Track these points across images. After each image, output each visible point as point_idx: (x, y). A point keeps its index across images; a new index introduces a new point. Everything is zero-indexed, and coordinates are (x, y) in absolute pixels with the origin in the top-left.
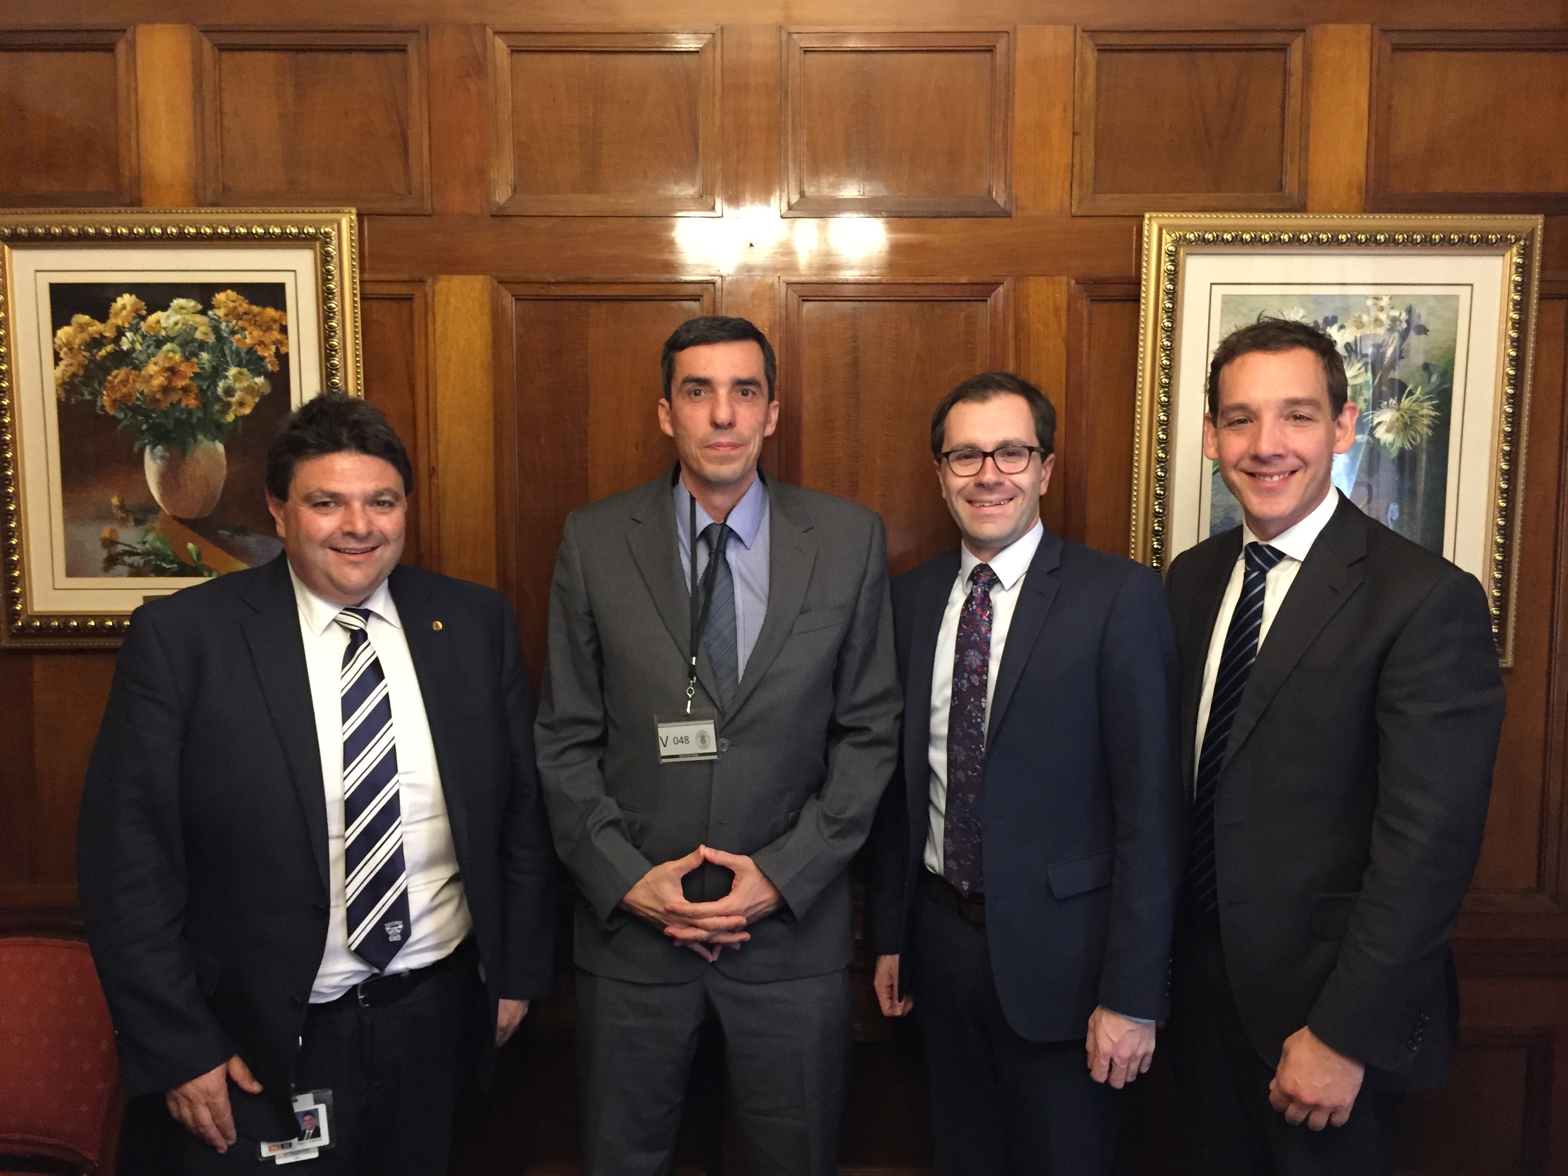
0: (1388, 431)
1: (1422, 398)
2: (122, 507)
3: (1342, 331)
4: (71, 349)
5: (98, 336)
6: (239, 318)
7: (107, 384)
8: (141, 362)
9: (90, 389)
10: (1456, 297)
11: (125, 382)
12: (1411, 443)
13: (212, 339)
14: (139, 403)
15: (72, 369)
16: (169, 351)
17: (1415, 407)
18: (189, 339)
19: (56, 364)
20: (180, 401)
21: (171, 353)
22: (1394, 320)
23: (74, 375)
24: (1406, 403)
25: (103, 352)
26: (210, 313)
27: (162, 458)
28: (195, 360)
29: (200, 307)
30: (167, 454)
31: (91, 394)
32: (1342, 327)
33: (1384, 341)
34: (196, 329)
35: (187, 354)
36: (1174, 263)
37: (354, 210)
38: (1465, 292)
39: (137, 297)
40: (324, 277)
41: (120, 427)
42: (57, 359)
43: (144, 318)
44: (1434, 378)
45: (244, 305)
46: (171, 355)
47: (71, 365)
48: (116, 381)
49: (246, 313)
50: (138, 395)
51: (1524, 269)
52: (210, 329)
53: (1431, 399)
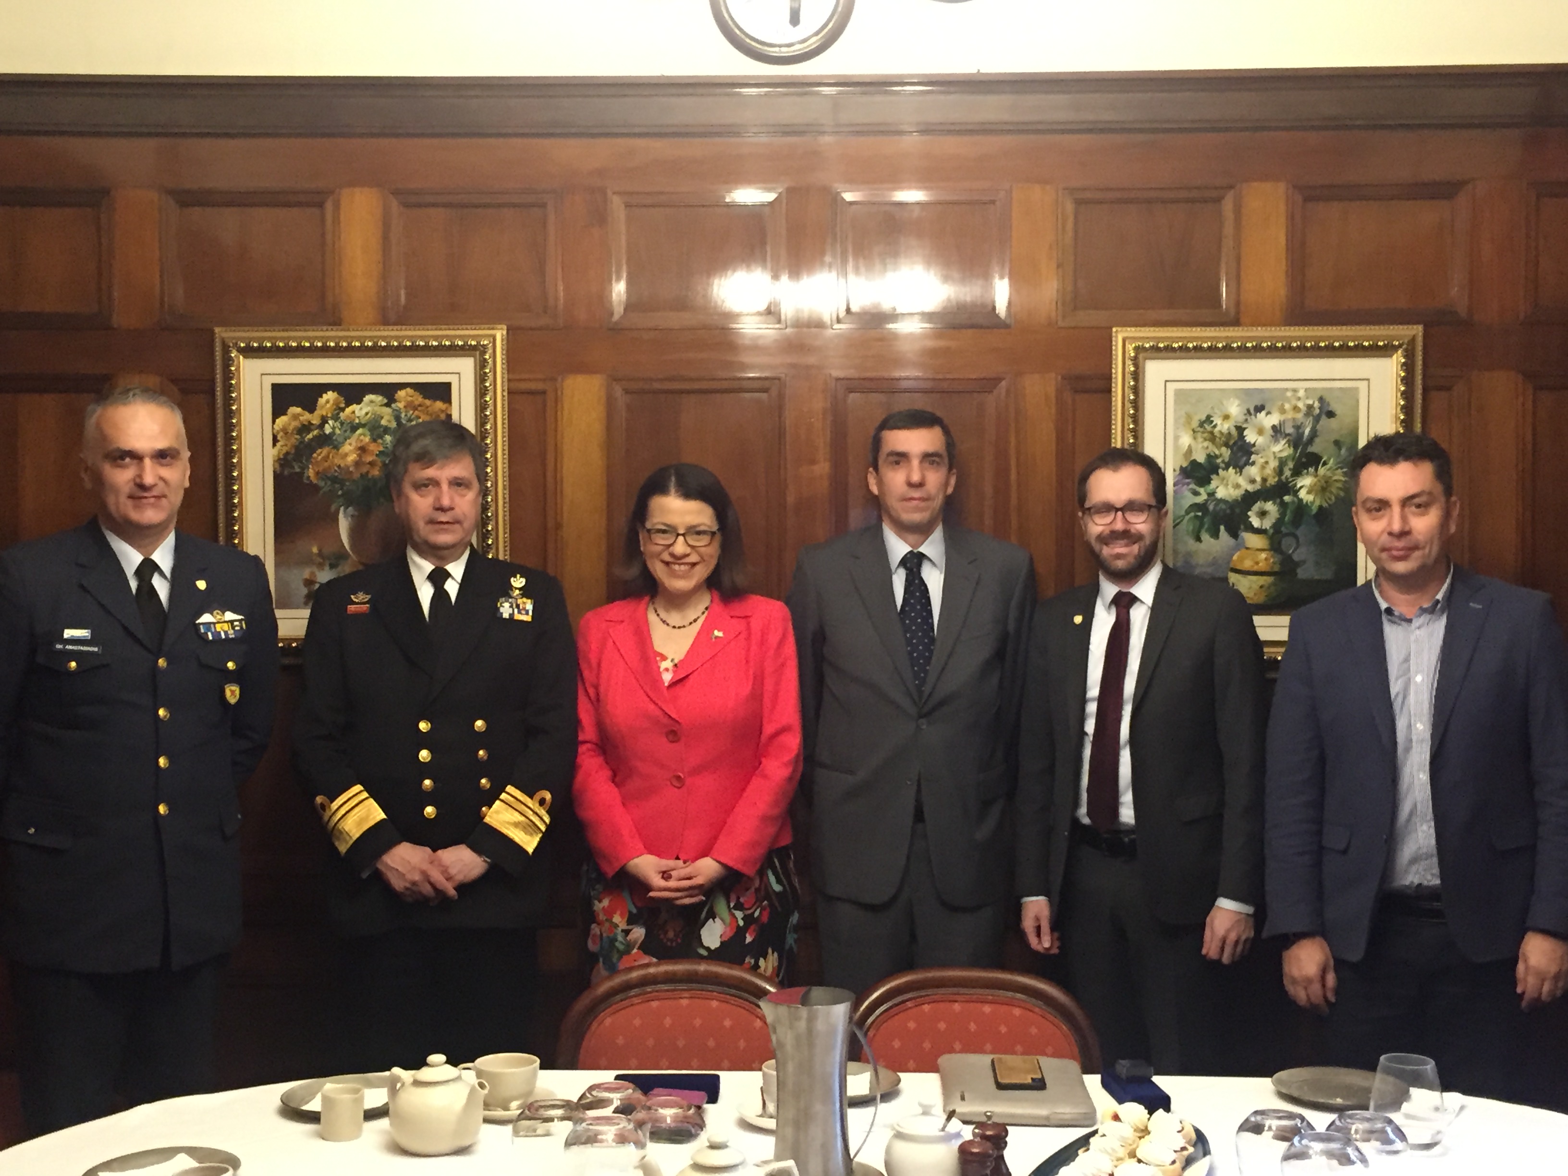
0: (1309, 493)
1: (1335, 467)
2: (320, 554)
3: (1269, 416)
4: (286, 433)
5: (306, 423)
6: (415, 409)
7: (313, 461)
8: (340, 443)
9: (300, 464)
10: (1356, 389)
11: (326, 458)
12: (1327, 503)
13: (394, 425)
14: (336, 474)
15: (285, 449)
16: (360, 435)
17: (1329, 474)
18: (377, 424)
19: (274, 445)
20: (368, 472)
21: (363, 436)
22: (1310, 407)
23: (287, 453)
24: (1322, 471)
25: (310, 436)
26: (393, 405)
27: (352, 516)
28: (380, 441)
29: (386, 401)
30: (356, 513)
31: (300, 467)
32: (1268, 413)
33: (1302, 423)
34: (382, 418)
35: (375, 437)
36: (1136, 365)
37: (505, 327)
38: (1363, 385)
39: (338, 394)
40: (481, 378)
41: (321, 492)
42: (275, 441)
43: (343, 410)
44: (1343, 451)
45: (418, 399)
46: (362, 437)
47: (286, 445)
48: (320, 457)
49: (420, 405)
50: (336, 468)
51: (1409, 367)
52: (393, 418)
53: (1342, 468)
